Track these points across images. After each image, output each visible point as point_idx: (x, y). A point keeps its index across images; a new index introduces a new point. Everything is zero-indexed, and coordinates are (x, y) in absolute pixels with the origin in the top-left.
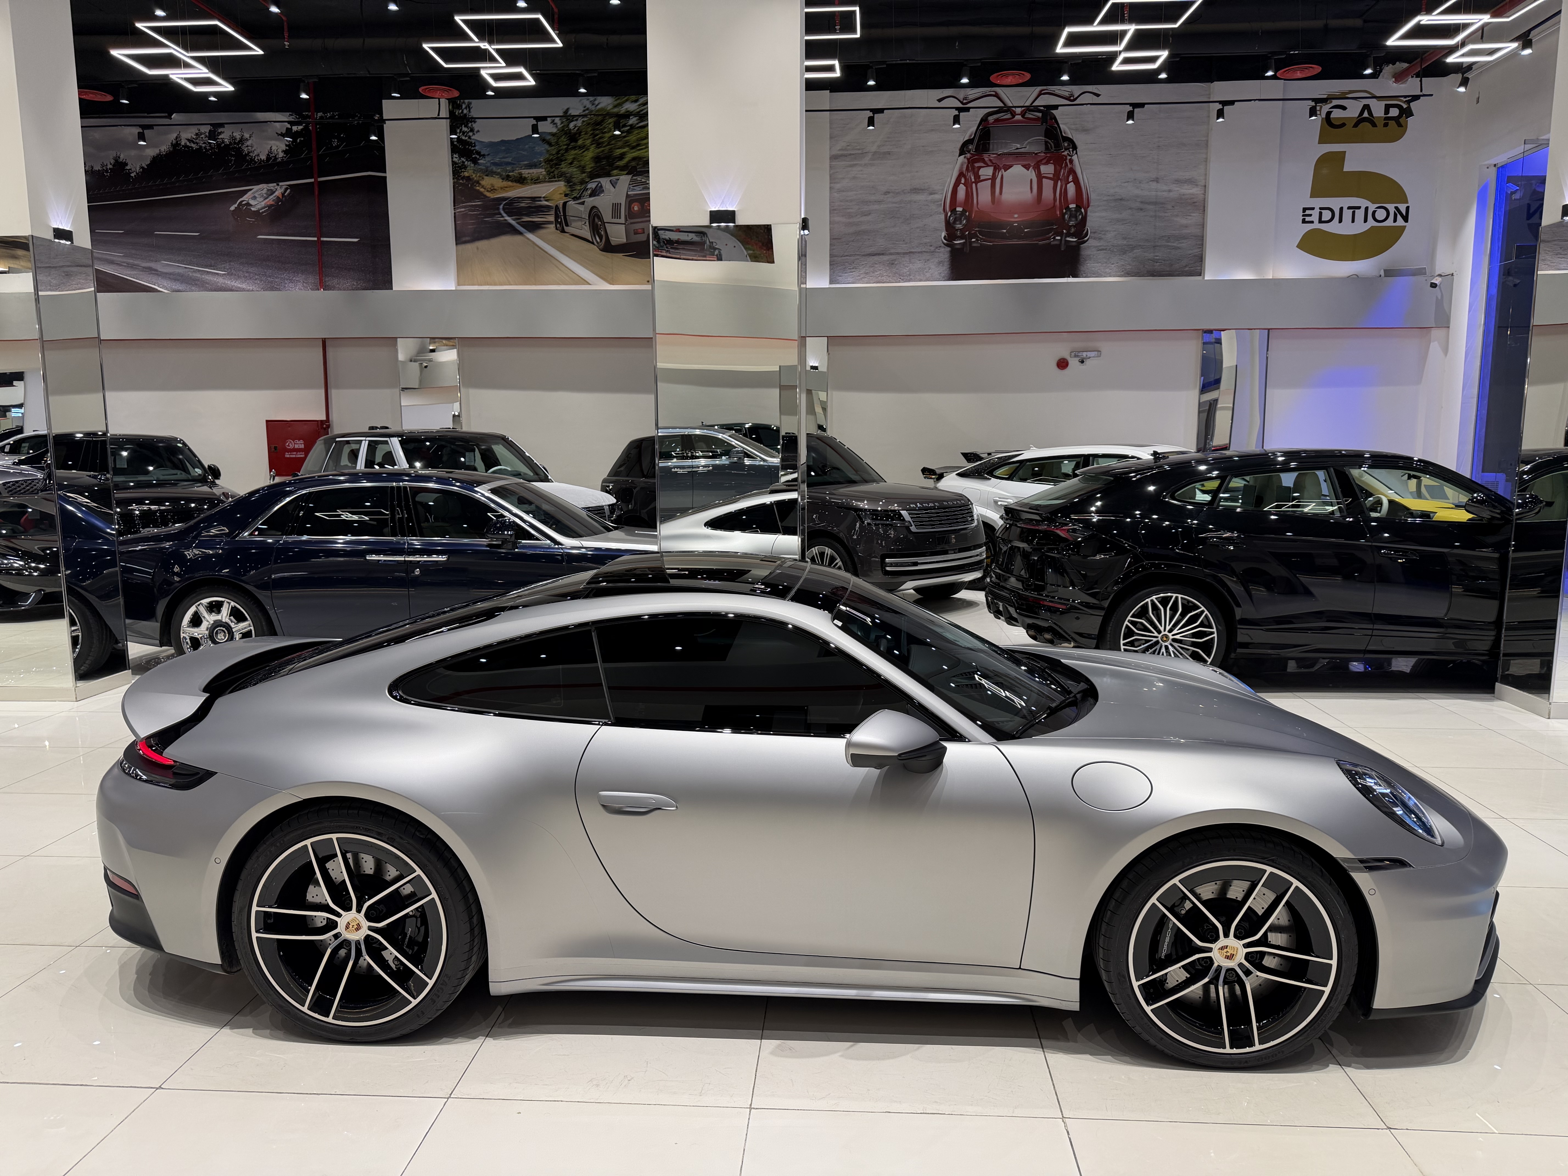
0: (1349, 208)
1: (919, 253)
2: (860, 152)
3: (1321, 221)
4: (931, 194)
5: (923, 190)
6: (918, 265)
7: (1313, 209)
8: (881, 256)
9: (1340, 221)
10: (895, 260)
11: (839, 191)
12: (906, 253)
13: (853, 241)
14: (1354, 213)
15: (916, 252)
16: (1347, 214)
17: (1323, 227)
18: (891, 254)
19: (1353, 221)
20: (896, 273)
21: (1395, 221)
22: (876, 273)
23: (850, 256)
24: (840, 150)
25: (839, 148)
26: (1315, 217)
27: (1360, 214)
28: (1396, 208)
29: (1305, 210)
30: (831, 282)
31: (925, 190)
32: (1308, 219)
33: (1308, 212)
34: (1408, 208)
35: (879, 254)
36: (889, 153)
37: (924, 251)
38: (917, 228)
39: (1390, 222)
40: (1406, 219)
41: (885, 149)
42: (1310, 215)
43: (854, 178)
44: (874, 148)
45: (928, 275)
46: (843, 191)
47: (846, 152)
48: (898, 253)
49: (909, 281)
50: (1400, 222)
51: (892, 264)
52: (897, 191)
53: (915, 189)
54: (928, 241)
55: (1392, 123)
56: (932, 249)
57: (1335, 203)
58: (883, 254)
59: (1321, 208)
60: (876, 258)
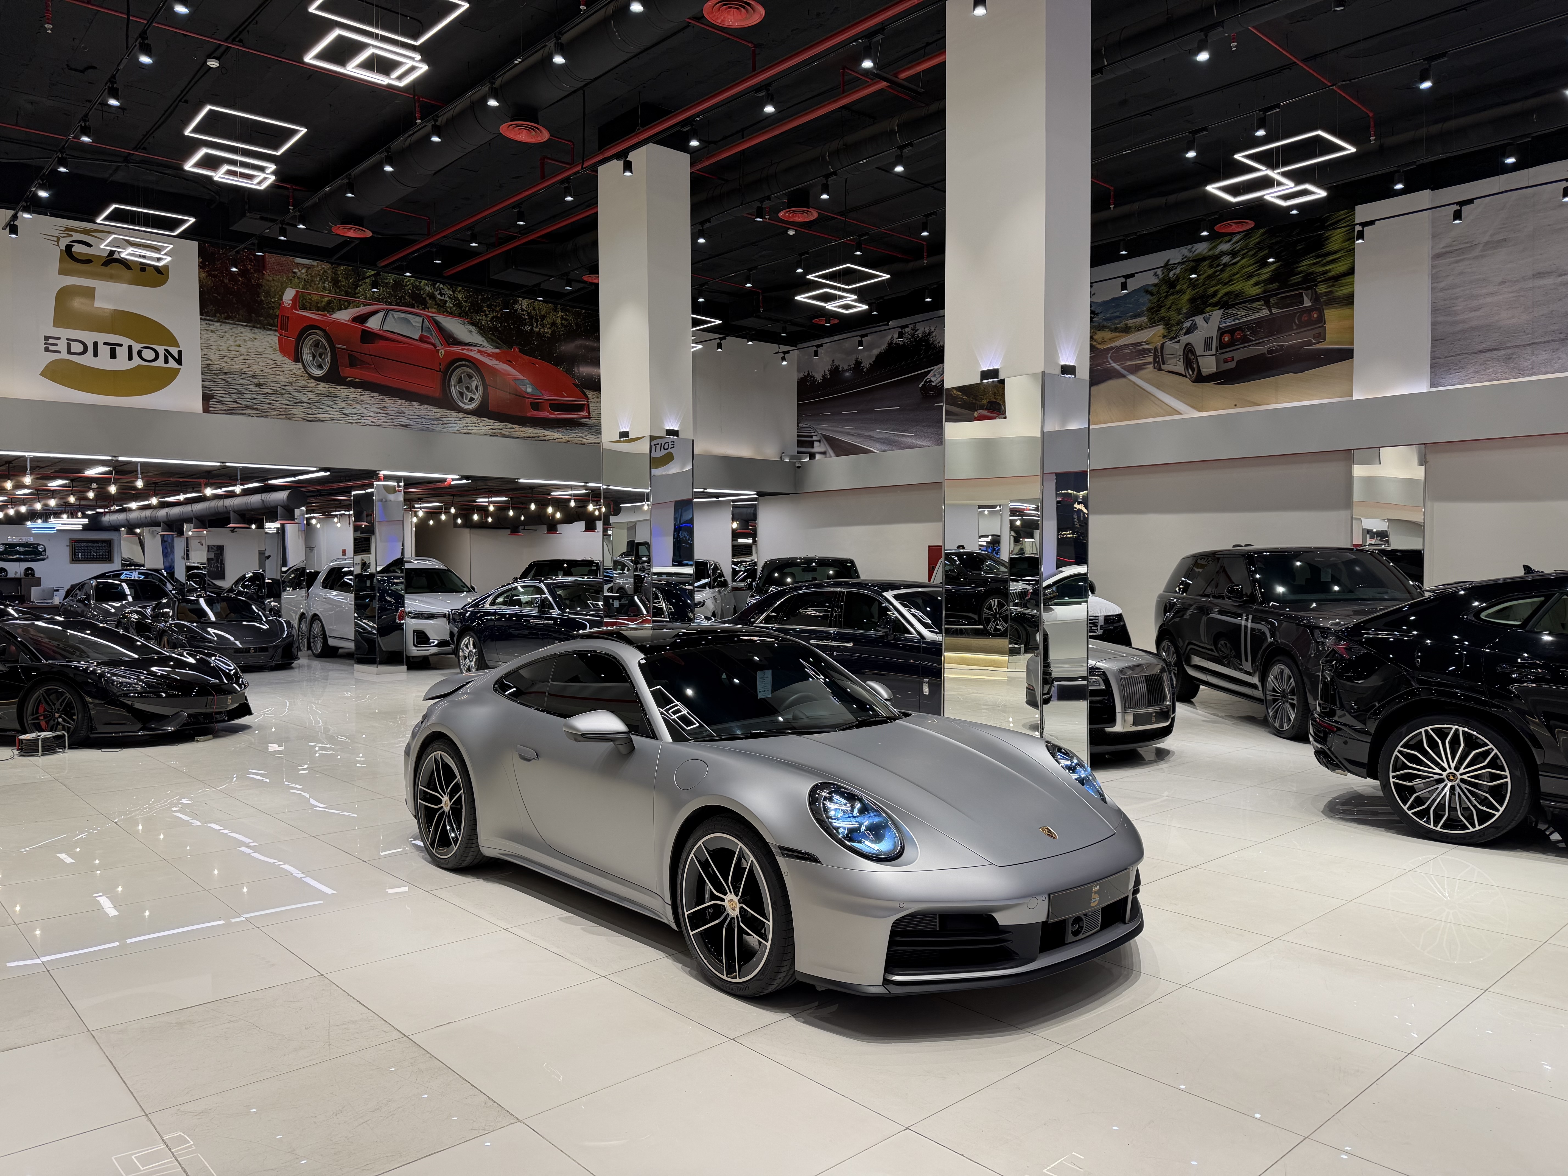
1: (1545, 342)
2: (1469, 245)
4: (1561, 275)
5: (1549, 273)
6: (1544, 356)
8: (1495, 352)
10: (1513, 354)
11: (1443, 289)
12: (1528, 345)
13: (1459, 340)
15: (1541, 342)
18: (1508, 348)
20: (1515, 368)
22: (1488, 371)
23: (1456, 355)
24: (1443, 248)
25: (1441, 246)
30: (1432, 385)
31: (1552, 272)
35: (1492, 350)
36: (1505, 240)
37: (1552, 340)
38: (1542, 315)
41: (1500, 237)
43: (1461, 273)
44: (1486, 238)
45: (1557, 366)
46: (1448, 289)
47: (1451, 248)
48: (1517, 346)
49: (1532, 375)
51: (1509, 358)
52: (1515, 279)
53: (1539, 273)
54: (1556, 328)
56: (1562, 336)
58: (1497, 349)
60: (1488, 354)
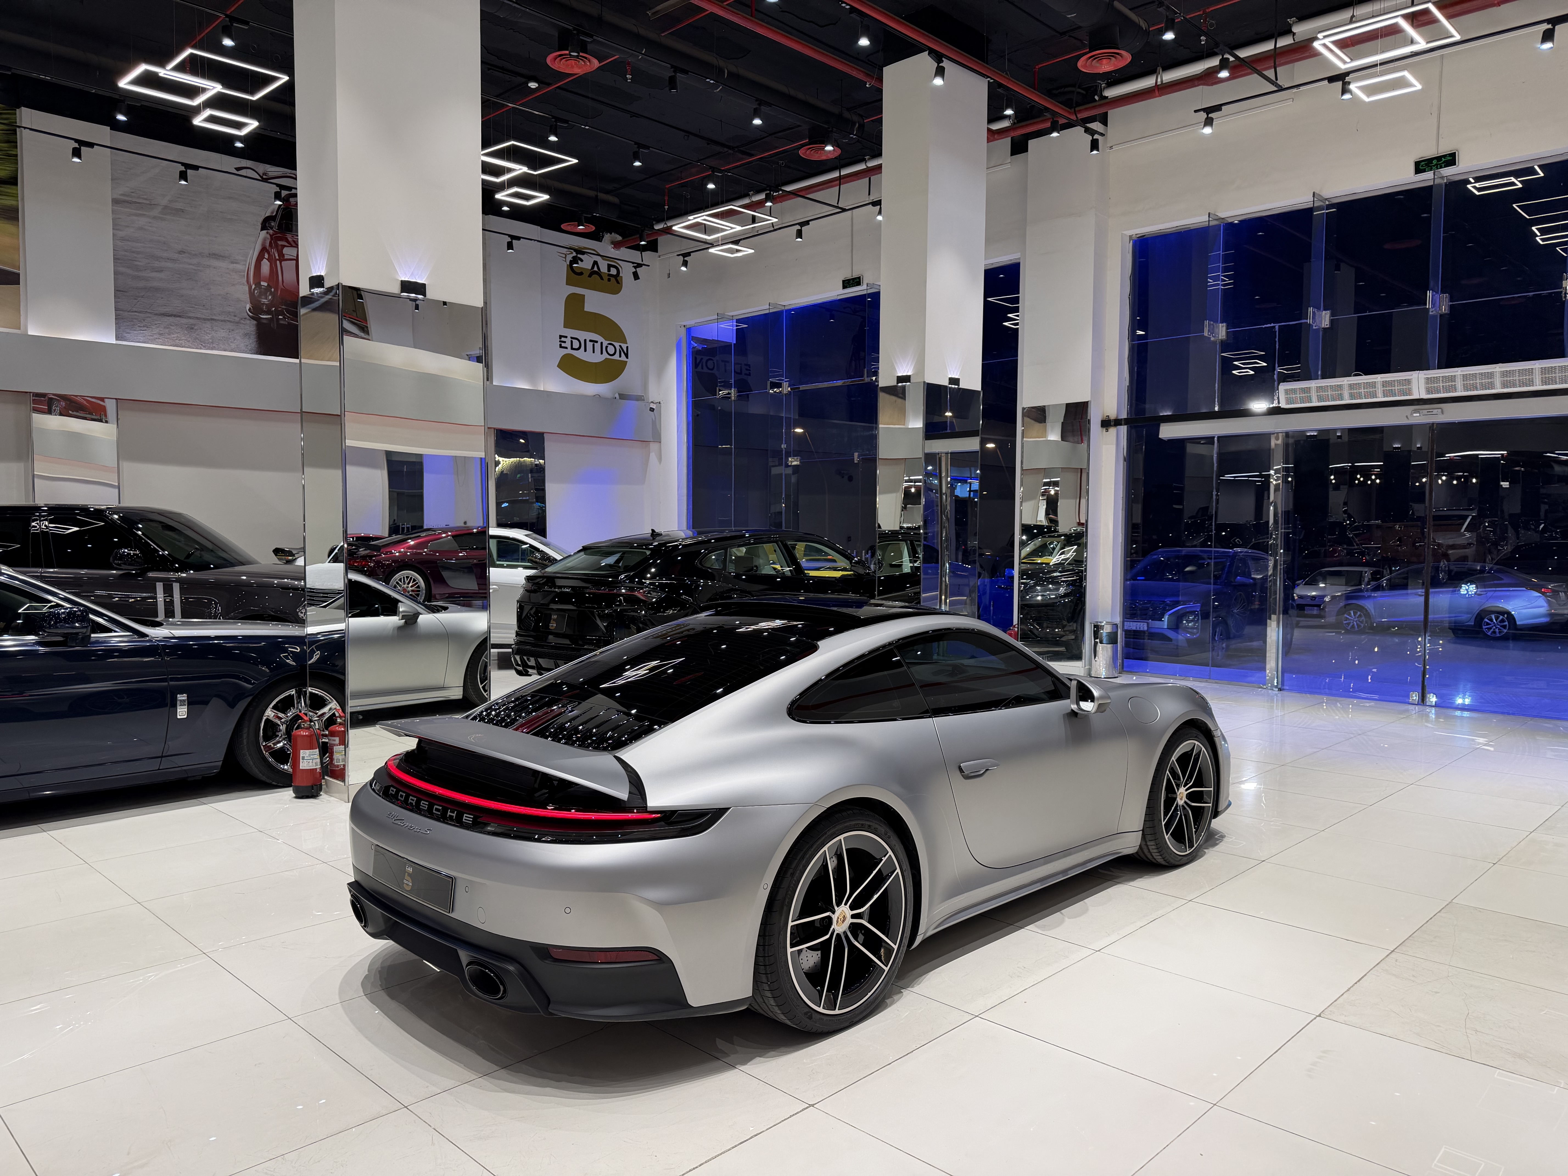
0: (591, 341)
1: (222, 321)
2: (148, 202)
3: (572, 349)
4: (232, 263)
5: (223, 257)
6: (222, 333)
7: (566, 337)
8: (178, 318)
9: (585, 350)
10: (195, 325)
11: (123, 239)
12: (208, 320)
13: (142, 297)
14: (594, 345)
15: (218, 320)
16: (589, 345)
17: (574, 353)
18: (190, 318)
19: (594, 352)
20: (196, 338)
21: (620, 356)
22: (173, 336)
23: (140, 312)
24: (122, 195)
25: (121, 192)
26: (568, 345)
27: (597, 346)
28: (620, 346)
29: (561, 337)
30: (117, 338)
31: (226, 257)
32: (563, 345)
33: (563, 339)
34: (627, 347)
35: (175, 316)
36: (182, 210)
37: (228, 321)
38: (219, 295)
39: (616, 357)
40: (627, 356)
41: (179, 206)
42: (565, 342)
43: (141, 229)
44: (164, 202)
45: (233, 346)
46: (128, 240)
47: (130, 199)
48: (197, 318)
49: (212, 349)
50: (623, 358)
51: (191, 328)
52: (193, 252)
53: (214, 254)
54: (231, 310)
55: (613, 279)
56: (237, 319)
57: (583, 335)
58: (180, 316)
59: (572, 338)
60: (171, 319)
